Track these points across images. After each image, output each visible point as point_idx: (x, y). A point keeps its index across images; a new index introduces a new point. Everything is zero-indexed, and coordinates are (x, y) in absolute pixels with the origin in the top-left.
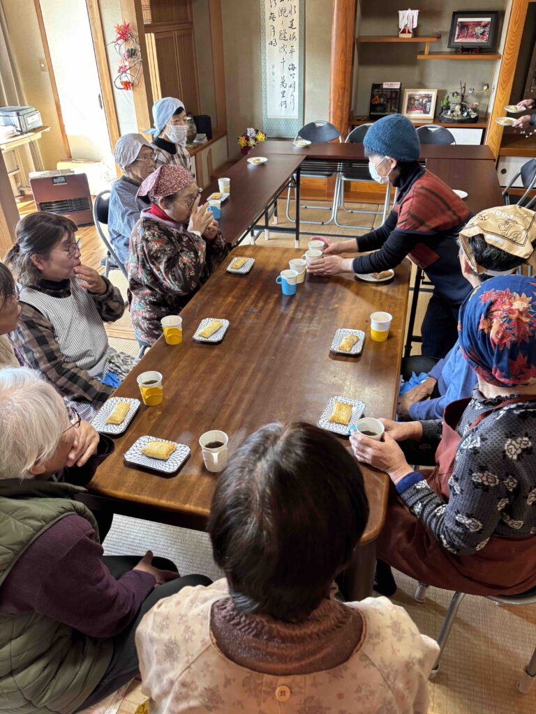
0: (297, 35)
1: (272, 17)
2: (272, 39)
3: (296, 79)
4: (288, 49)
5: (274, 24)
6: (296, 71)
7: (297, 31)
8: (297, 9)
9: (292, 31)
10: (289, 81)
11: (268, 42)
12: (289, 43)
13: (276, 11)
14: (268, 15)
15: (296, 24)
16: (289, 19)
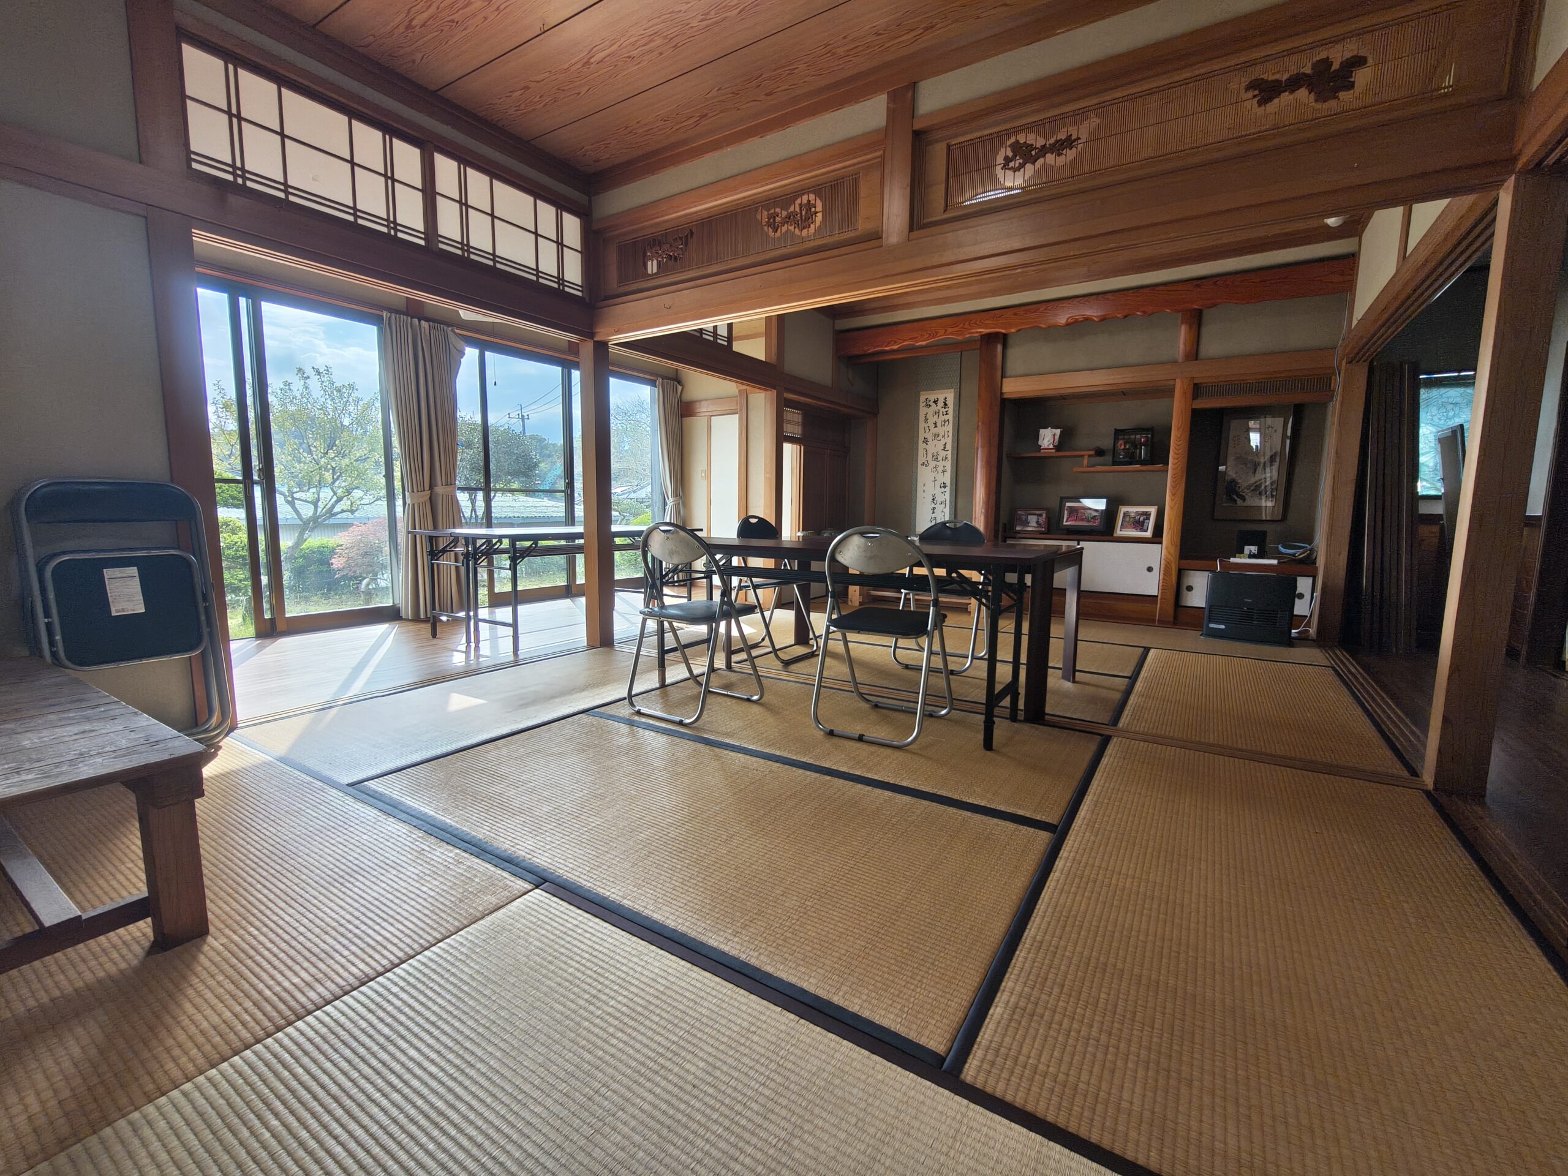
0: (949, 457)
1: (926, 441)
2: (924, 460)
3: (947, 496)
4: (940, 469)
5: (927, 447)
6: (948, 489)
7: (949, 454)
8: (950, 434)
9: (944, 453)
10: (940, 498)
11: (920, 463)
12: (941, 464)
13: (930, 436)
14: (921, 439)
15: (949, 447)
16: (943, 441)
